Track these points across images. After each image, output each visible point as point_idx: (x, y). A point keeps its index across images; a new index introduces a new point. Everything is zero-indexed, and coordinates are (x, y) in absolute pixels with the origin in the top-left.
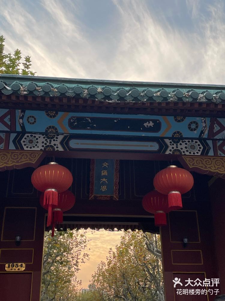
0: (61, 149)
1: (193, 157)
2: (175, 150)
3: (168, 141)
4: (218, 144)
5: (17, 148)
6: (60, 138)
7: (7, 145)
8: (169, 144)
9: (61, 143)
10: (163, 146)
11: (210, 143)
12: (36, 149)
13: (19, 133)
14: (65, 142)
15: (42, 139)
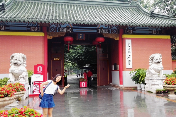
0: (71, 32)
1: (105, 34)
2: (101, 32)
3: (99, 29)
4: (112, 30)
5: (59, 32)
6: (70, 28)
7: (56, 31)
11: (110, 30)
12: (64, 32)
13: (59, 27)
14: (71, 30)
15: (65, 29)
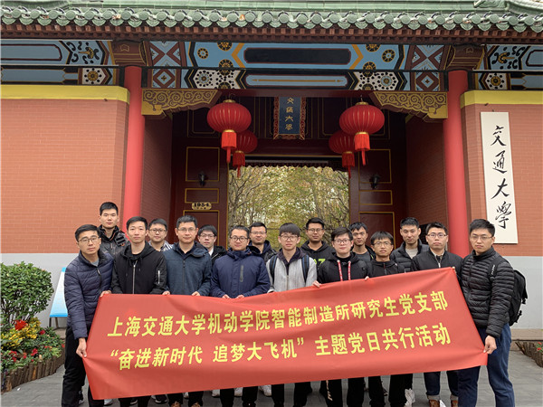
1: (385, 93)
2: (366, 85)
3: (358, 75)
4: (416, 77)
6: (236, 73)
7: (179, 83)
8: (359, 78)
9: (237, 80)
10: (352, 80)
11: (407, 75)
12: (210, 87)
13: (190, 69)
14: (241, 79)
15: (215, 75)
